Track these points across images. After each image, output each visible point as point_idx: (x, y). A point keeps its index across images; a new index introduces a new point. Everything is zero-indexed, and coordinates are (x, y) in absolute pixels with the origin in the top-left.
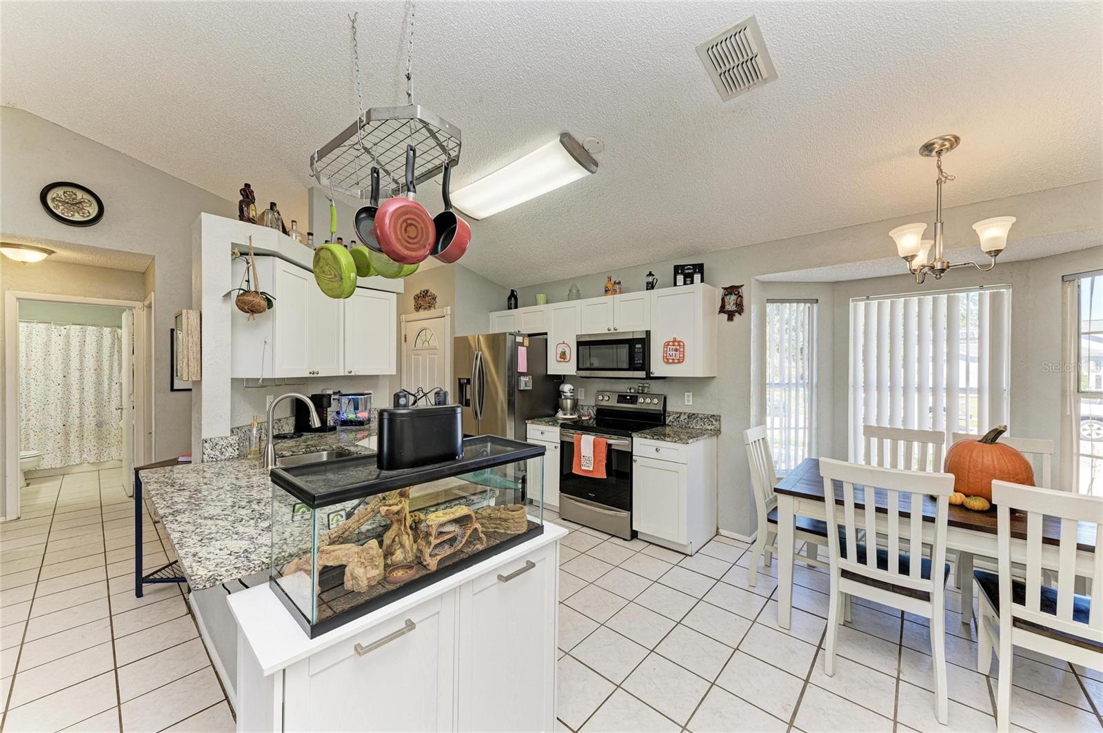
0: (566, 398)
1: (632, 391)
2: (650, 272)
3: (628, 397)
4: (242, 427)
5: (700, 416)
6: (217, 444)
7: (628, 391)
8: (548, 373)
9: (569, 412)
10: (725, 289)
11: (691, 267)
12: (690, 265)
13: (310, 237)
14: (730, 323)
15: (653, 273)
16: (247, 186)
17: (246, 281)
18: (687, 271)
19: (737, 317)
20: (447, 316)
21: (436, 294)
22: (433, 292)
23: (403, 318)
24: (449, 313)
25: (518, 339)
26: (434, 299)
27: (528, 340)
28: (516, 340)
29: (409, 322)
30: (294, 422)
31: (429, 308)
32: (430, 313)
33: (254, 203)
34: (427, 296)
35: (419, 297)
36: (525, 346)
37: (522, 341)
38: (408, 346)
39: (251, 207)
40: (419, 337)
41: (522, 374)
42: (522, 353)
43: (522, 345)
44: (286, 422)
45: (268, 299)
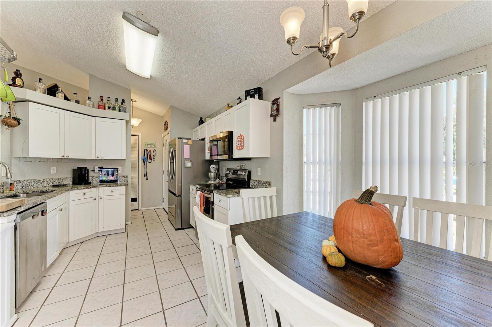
0: (211, 172)
1: (239, 168)
2: (239, 97)
3: (236, 171)
4: (28, 180)
5: (263, 182)
8: (206, 159)
9: (213, 179)
10: (272, 101)
11: (253, 90)
12: (252, 89)
13: (75, 95)
14: (275, 123)
15: (241, 98)
16: (18, 70)
17: (9, 112)
18: (251, 93)
19: (278, 118)
20: (170, 133)
21: (168, 123)
22: (168, 121)
23: (163, 135)
24: (170, 131)
25: (184, 141)
26: (168, 125)
27: (191, 142)
28: (183, 142)
29: (164, 137)
30: (72, 180)
31: (167, 129)
32: (167, 132)
33: (20, 78)
34: (166, 123)
35: (164, 125)
36: (189, 145)
37: (187, 142)
38: (164, 148)
39: (17, 79)
40: (166, 144)
41: (187, 159)
42: (187, 148)
43: (187, 144)
44: (65, 179)
45: (18, 120)
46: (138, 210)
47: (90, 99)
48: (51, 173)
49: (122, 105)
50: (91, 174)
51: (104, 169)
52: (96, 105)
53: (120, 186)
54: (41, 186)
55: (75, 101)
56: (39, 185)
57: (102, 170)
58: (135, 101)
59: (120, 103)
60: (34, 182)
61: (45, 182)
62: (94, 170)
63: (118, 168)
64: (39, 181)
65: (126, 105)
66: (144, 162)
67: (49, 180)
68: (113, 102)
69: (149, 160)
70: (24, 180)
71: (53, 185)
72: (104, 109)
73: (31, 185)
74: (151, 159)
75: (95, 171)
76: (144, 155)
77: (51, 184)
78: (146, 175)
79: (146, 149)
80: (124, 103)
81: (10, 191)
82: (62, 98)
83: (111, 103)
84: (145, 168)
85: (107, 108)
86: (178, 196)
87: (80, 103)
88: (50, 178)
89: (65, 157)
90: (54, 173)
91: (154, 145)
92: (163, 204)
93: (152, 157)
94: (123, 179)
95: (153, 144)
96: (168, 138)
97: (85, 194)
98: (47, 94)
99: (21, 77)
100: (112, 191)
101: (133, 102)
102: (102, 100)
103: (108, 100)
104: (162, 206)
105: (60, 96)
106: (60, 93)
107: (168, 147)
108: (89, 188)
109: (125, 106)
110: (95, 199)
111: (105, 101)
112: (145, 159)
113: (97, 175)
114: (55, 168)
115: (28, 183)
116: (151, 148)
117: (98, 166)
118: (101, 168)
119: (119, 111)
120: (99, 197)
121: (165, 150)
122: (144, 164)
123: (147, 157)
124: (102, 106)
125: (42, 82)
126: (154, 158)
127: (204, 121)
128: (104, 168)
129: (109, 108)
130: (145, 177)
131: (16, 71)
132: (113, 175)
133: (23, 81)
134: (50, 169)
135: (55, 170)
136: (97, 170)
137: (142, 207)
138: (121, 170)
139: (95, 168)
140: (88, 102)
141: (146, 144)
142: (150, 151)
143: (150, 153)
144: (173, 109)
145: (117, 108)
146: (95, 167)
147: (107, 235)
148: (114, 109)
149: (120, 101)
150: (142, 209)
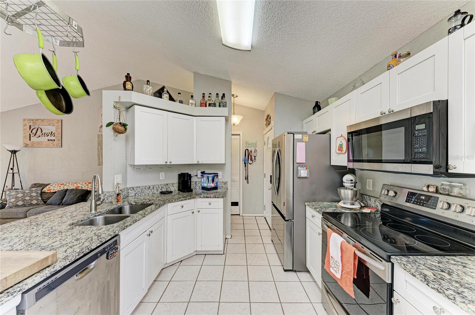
0: (345, 188)
1: (432, 189)
3: (423, 198)
4: (140, 187)
6: (105, 195)
7: (425, 189)
8: (331, 164)
9: (349, 201)
13: (179, 95)
16: (128, 74)
17: (119, 118)
20: (273, 128)
21: (271, 116)
22: (270, 115)
23: (264, 132)
24: (273, 126)
25: (297, 136)
26: (270, 118)
27: (307, 137)
28: (295, 138)
29: (265, 134)
30: (178, 186)
31: (269, 124)
32: (269, 127)
33: (130, 82)
34: (268, 118)
35: (266, 119)
36: (305, 143)
37: (301, 138)
38: (265, 148)
39: (126, 83)
40: (268, 142)
41: (301, 165)
42: (301, 148)
43: (301, 141)
44: (172, 185)
45: (124, 125)
46: (239, 215)
47: (193, 97)
48: (161, 179)
49: (222, 100)
50: (194, 179)
51: (205, 175)
52: (198, 103)
53: (218, 198)
54: (151, 193)
55: (178, 102)
56: (150, 192)
57: (204, 175)
58: (237, 96)
59: (220, 98)
60: (145, 188)
61: (155, 189)
62: (197, 175)
63: (218, 174)
64: (150, 187)
65: (226, 99)
66: (245, 164)
67: (158, 187)
68: (214, 98)
69: (250, 162)
70: (137, 187)
71: (161, 191)
72: (206, 106)
73: (143, 192)
74: (251, 160)
75: (198, 177)
76: (245, 156)
77: (160, 191)
78: (247, 178)
79: (247, 149)
80: (225, 97)
81: (117, 202)
82: (167, 99)
83: (212, 99)
84: (246, 170)
85: (208, 105)
86: (288, 221)
87: (184, 102)
88: (159, 184)
89: (168, 163)
90: (163, 179)
91: (255, 145)
92: (264, 212)
93: (253, 158)
94: (223, 186)
95: (254, 143)
96: (271, 135)
97: (183, 206)
98: (154, 96)
99: (130, 80)
100: (210, 204)
101: (234, 97)
102: (204, 97)
103: (209, 97)
104: (263, 214)
105: (165, 96)
106: (166, 94)
107: (270, 146)
108: (186, 200)
109: (225, 101)
110: (193, 213)
111: (207, 98)
112: (246, 160)
113: (199, 180)
114: (164, 173)
115: (140, 190)
116: (252, 148)
117: (200, 170)
118: (203, 173)
119: (219, 106)
120: (198, 210)
121: (267, 149)
122: (245, 166)
123: (248, 158)
124: (204, 104)
125: (149, 84)
126: (255, 159)
127: (321, 106)
128: (206, 172)
129: (210, 105)
130: (246, 180)
131: (126, 75)
132: (213, 181)
133: (132, 84)
134: (159, 175)
135: (164, 176)
136: (199, 175)
137: (243, 213)
138: (221, 175)
139: (198, 173)
140: (191, 101)
141: (247, 143)
142: (251, 151)
143: (251, 153)
144: (277, 97)
145: (217, 104)
146: (198, 171)
147: (206, 254)
148: (214, 105)
149: (220, 95)
150: (243, 215)
